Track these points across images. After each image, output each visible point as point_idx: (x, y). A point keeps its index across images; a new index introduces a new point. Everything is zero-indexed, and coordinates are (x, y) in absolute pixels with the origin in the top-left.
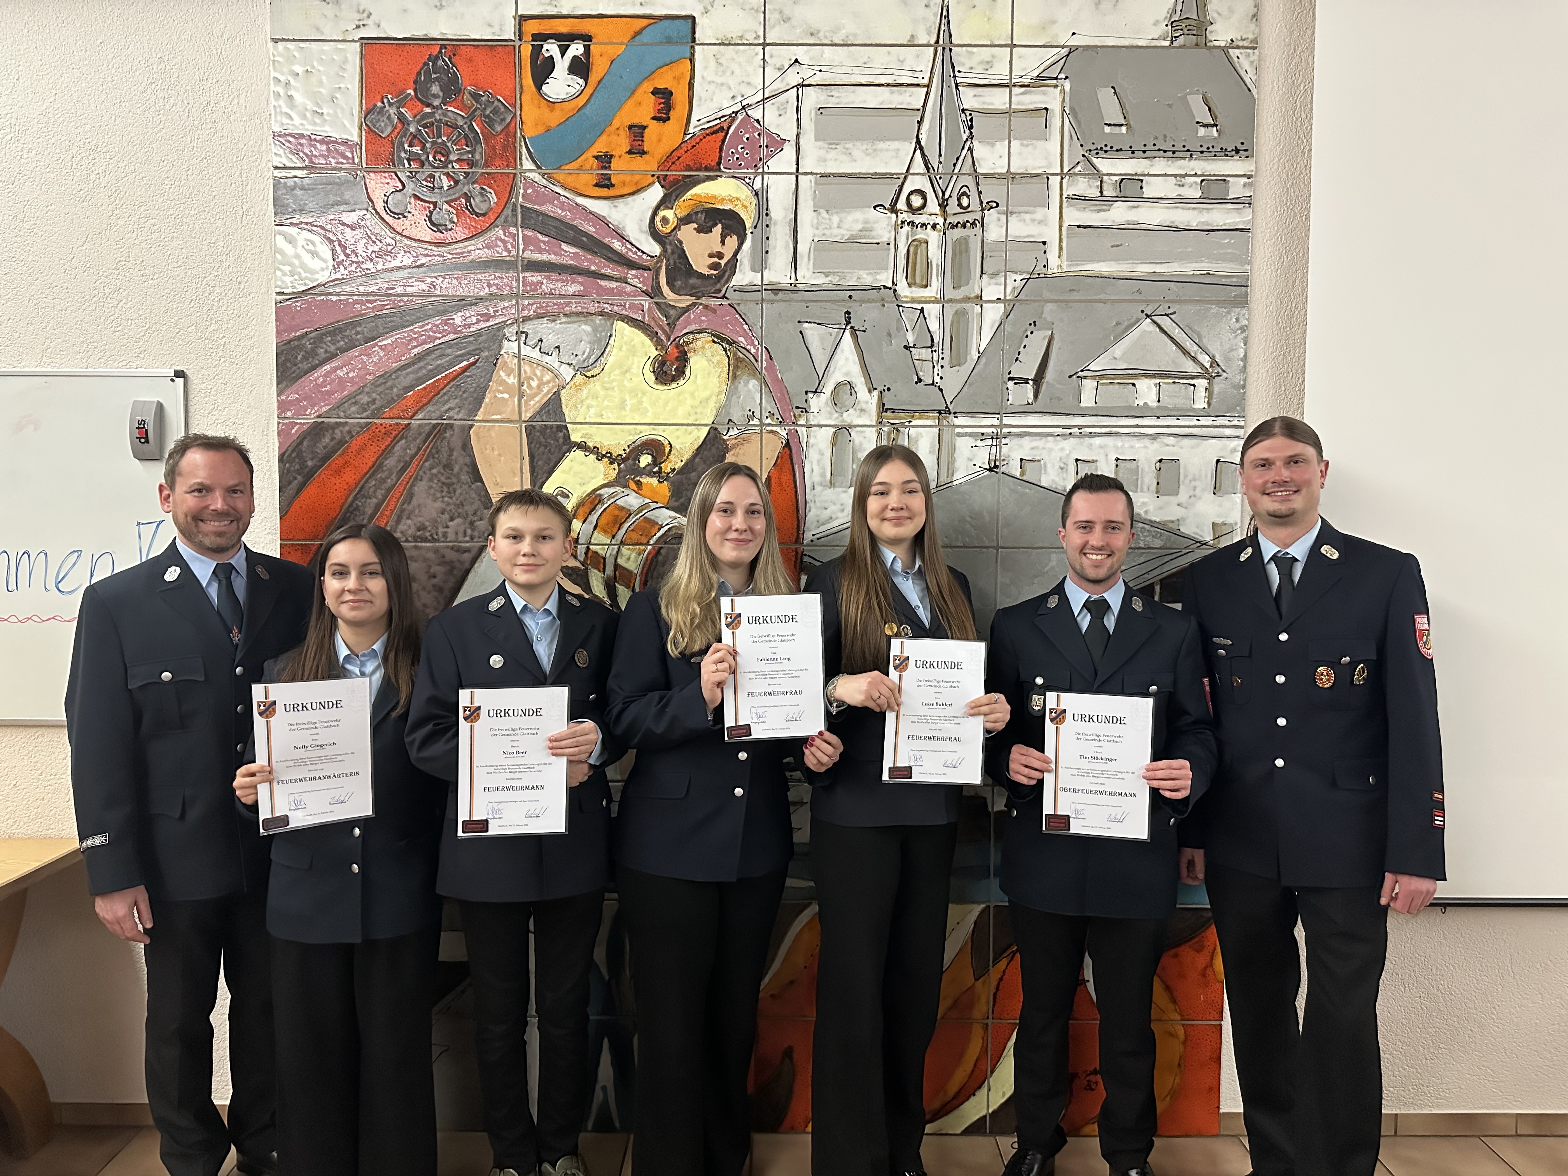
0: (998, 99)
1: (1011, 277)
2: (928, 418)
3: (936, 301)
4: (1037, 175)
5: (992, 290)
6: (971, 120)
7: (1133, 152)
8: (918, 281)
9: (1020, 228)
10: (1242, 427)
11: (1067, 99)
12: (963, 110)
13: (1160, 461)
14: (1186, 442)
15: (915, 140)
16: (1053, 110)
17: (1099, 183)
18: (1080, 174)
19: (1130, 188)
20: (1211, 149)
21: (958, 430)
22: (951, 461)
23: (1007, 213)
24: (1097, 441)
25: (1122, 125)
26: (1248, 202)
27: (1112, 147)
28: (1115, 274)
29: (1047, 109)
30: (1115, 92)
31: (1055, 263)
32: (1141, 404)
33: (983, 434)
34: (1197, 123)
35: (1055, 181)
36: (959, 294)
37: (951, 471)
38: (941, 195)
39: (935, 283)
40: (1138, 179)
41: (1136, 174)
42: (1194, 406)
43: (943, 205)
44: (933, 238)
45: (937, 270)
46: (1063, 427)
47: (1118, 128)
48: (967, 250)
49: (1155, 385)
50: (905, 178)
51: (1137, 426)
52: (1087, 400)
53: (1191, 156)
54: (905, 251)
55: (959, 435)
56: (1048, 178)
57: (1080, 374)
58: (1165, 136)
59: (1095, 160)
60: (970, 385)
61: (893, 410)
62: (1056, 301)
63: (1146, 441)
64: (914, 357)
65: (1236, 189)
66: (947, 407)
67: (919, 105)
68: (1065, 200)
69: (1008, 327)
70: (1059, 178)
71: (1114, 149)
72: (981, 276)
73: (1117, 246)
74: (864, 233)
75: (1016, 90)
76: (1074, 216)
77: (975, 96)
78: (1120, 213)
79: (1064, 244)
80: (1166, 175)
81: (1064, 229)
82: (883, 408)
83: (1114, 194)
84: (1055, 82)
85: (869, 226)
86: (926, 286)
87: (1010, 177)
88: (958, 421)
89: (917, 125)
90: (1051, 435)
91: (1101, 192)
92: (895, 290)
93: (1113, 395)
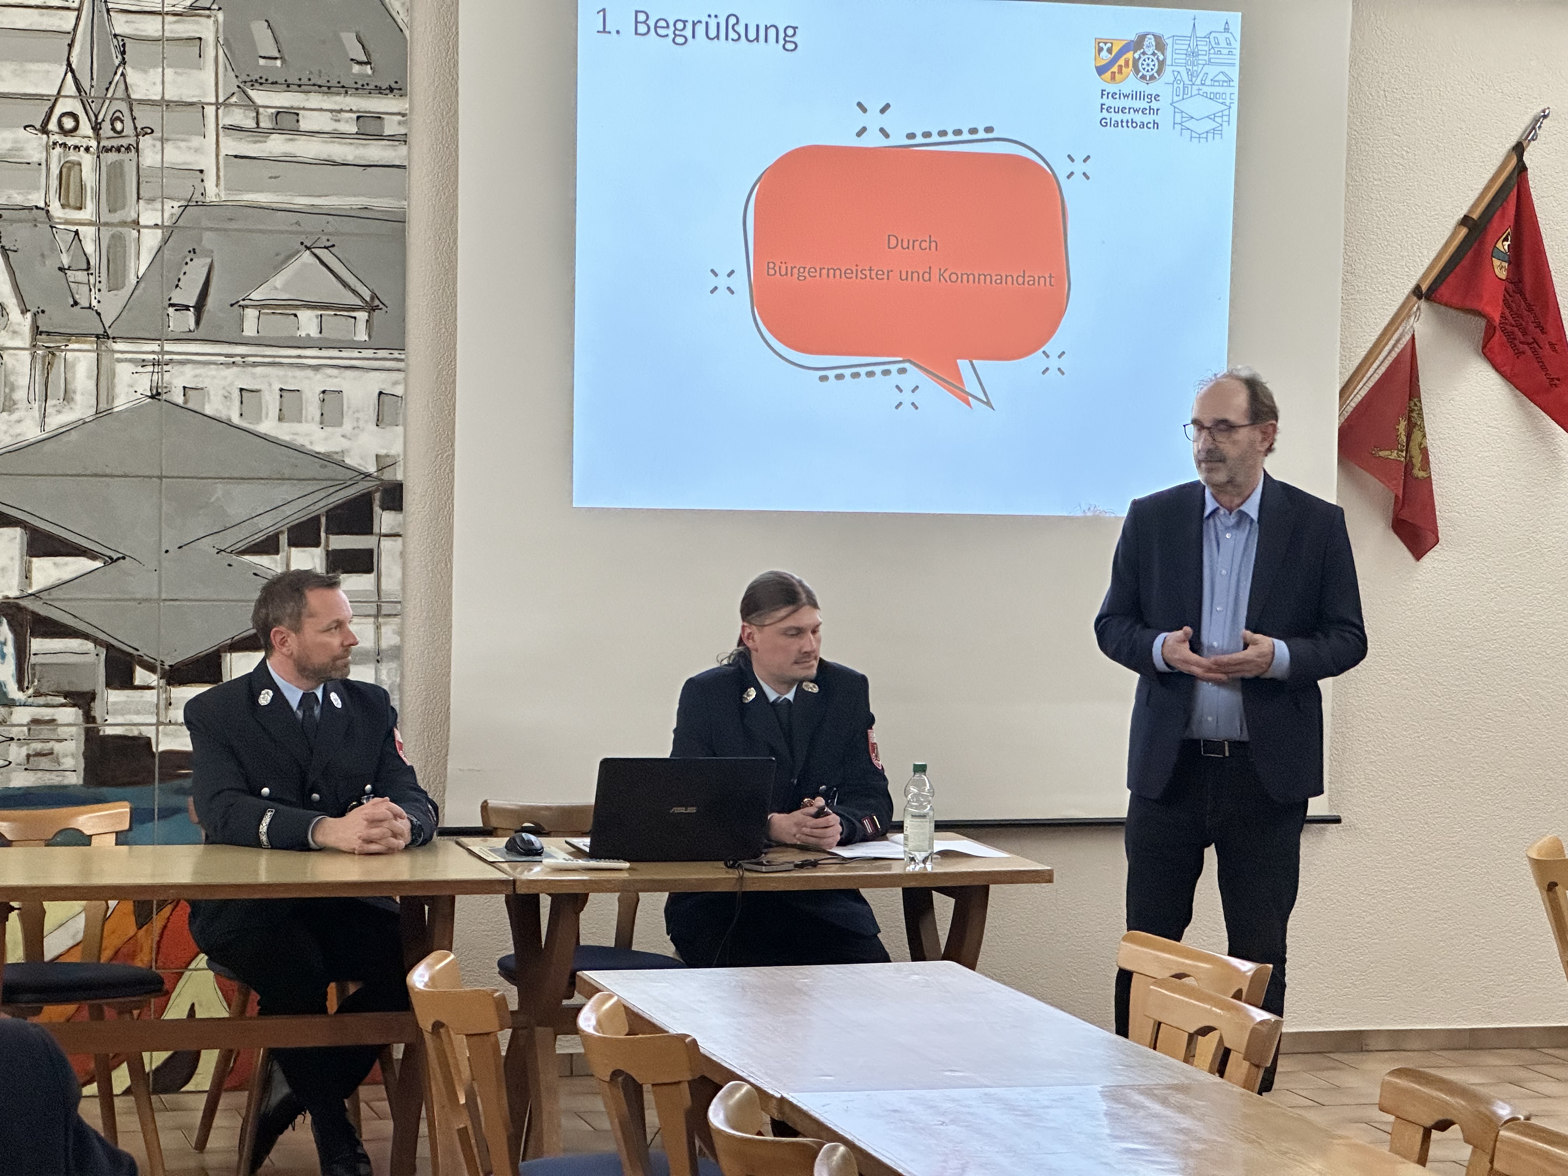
0: (151, 27)
1: (168, 204)
2: (85, 342)
3: (90, 224)
4: (191, 104)
5: (148, 217)
6: (124, 45)
7: (288, 86)
8: (72, 201)
9: (175, 155)
10: (402, 360)
11: (221, 29)
12: (115, 36)
13: (324, 392)
14: (349, 373)
15: (65, 63)
16: (207, 41)
17: (255, 114)
18: (235, 105)
19: (287, 121)
20: (366, 87)
21: (117, 356)
22: (111, 387)
23: (163, 140)
24: (259, 370)
25: (276, 58)
26: (403, 139)
27: (267, 80)
28: (274, 206)
29: (200, 39)
30: (269, 25)
31: (212, 192)
32: (303, 335)
33: (144, 360)
34: (352, 60)
35: (210, 111)
36: (116, 217)
37: (111, 398)
38: (93, 119)
39: (90, 205)
40: (294, 113)
41: (292, 108)
42: (355, 339)
43: (96, 128)
44: (87, 161)
45: (92, 193)
46: (227, 356)
47: (272, 61)
48: (122, 175)
49: (317, 317)
50: (56, 100)
51: (299, 357)
52: (250, 330)
53: (346, 92)
54: (58, 172)
55: (119, 361)
56: (203, 108)
57: (242, 303)
58: (320, 72)
59: (251, 93)
60: (130, 309)
61: (48, 333)
62: (216, 230)
63: (310, 373)
64: (70, 279)
65: (391, 127)
66: (105, 332)
67: (69, 27)
68: (221, 130)
69: (166, 251)
70: (213, 108)
71: (270, 81)
72: (138, 201)
73: (275, 177)
74: (14, 152)
75: (169, 18)
76: (231, 146)
77: (127, 22)
78: (277, 145)
79: (222, 174)
80: (321, 110)
81: (221, 158)
82: (36, 331)
83: (271, 127)
84: (207, 12)
85: (19, 145)
86: (80, 208)
87: (165, 104)
88: (119, 346)
89: (67, 48)
90: (215, 363)
91: (258, 123)
92: (48, 211)
93: (277, 326)
